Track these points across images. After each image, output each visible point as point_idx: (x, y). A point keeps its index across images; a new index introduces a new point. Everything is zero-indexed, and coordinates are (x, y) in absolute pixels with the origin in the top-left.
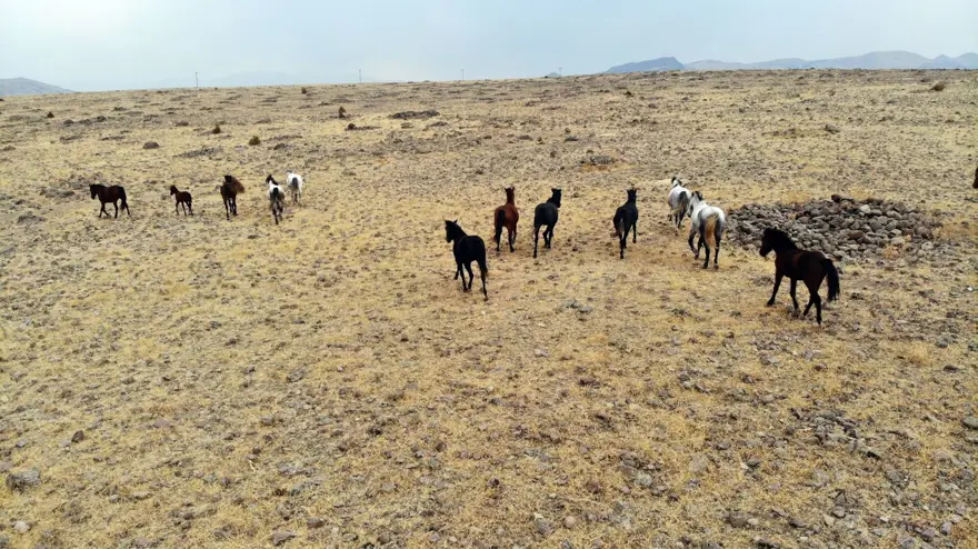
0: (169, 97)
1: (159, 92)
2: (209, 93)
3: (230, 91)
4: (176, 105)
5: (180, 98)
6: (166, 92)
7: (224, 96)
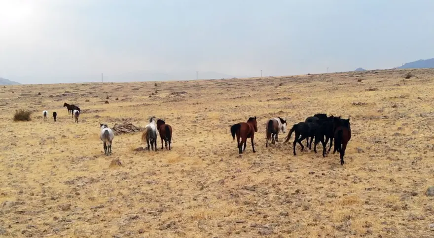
0: (88, 87)
1: (83, 85)
2: (108, 85)
3: (119, 84)
4: (92, 91)
5: (94, 88)
6: (87, 85)
7: (115, 87)
